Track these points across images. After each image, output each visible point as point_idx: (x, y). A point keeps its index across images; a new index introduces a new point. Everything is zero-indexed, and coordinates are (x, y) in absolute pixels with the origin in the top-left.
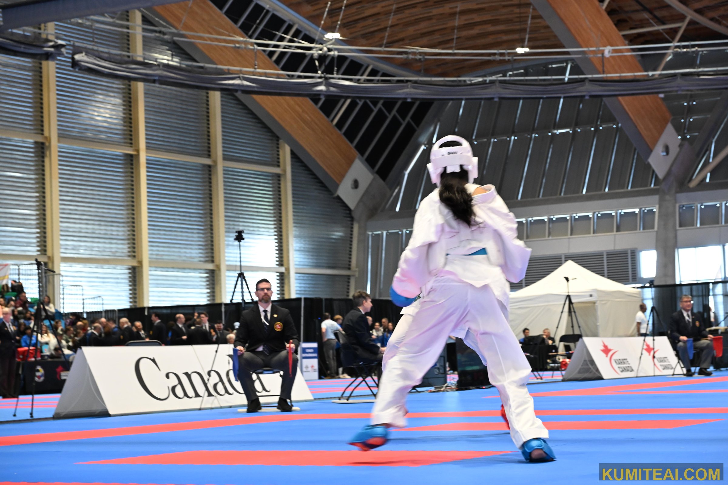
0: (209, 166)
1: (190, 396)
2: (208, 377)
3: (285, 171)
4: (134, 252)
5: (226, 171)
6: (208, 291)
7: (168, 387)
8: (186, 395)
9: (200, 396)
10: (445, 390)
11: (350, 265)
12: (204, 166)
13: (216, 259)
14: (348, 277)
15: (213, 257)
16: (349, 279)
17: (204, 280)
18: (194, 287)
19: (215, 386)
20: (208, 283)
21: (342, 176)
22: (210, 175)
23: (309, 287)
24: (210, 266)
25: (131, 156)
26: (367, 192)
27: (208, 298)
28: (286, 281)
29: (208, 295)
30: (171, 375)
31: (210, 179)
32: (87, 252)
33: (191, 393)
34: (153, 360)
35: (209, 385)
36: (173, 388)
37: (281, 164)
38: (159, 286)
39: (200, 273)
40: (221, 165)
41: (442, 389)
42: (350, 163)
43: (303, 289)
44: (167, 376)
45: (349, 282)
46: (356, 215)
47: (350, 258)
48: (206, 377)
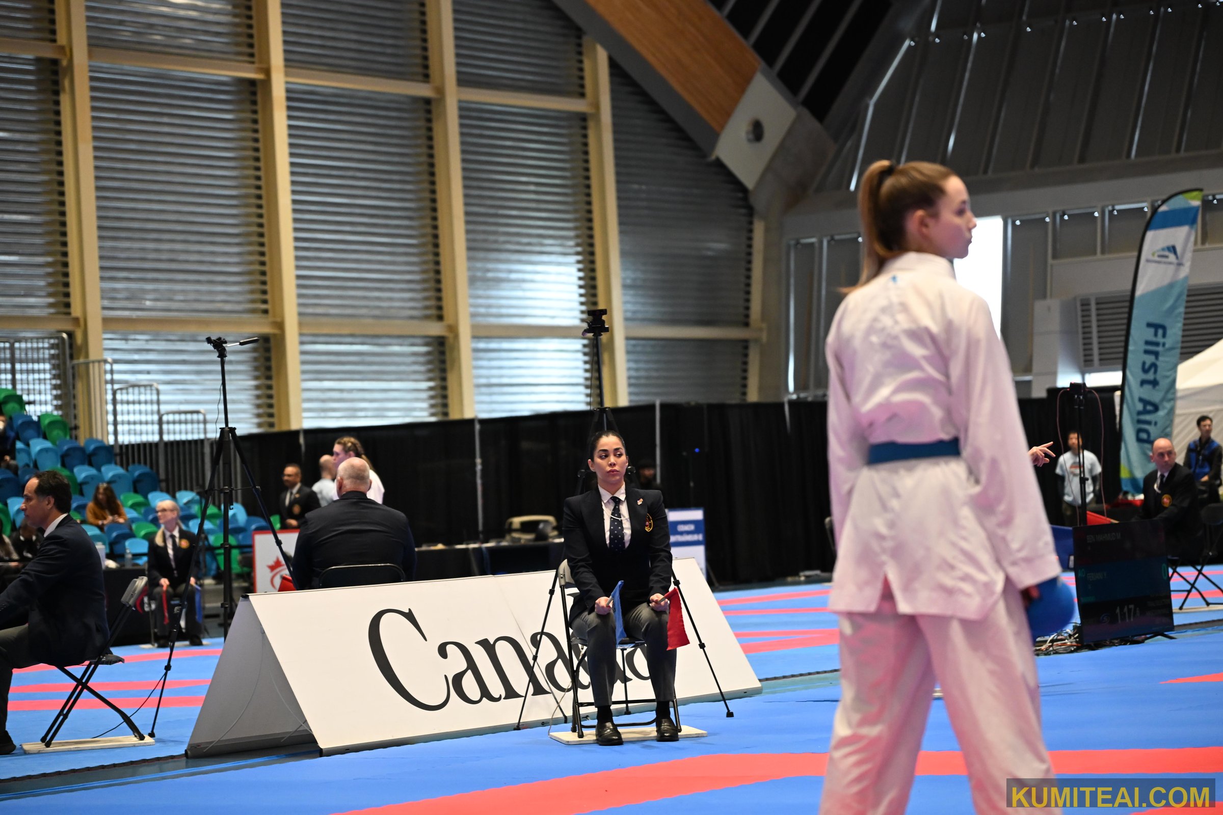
0: (427, 101)
1: (497, 696)
2: (534, 650)
3: (597, 106)
4: (265, 302)
5: (466, 111)
6: (431, 384)
7: (446, 677)
8: (485, 693)
9: (516, 695)
10: (1051, 649)
11: (747, 316)
12: (415, 100)
13: (447, 312)
14: (744, 345)
15: (440, 308)
16: (746, 348)
17: (422, 359)
18: (400, 377)
19: (550, 668)
20: (430, 367)
21: (726, 114)
22: (429, 120)
23: (657, 370)
24: (435, 329)
25: (252, 83)
26: (782, 147)
27: (433, 402)
28: (605, 357)
29: (432, 393)
30: (451, 649)
31: (430, 129)
32: (160, 304)
33: (496, 687)
34: (410, 616)
35: (536, 670)
36: (458, 678)
37: (589, 90)
38: (321, 376)
39: (413, 345)
40: (453, 97)
41: (1043, 647)
42: (743, 83)
43: (642, 373)
44: (442, 651)
45: (746, 355)
46: (759, 202)
47: (748, 300)
48: (529, 651)
